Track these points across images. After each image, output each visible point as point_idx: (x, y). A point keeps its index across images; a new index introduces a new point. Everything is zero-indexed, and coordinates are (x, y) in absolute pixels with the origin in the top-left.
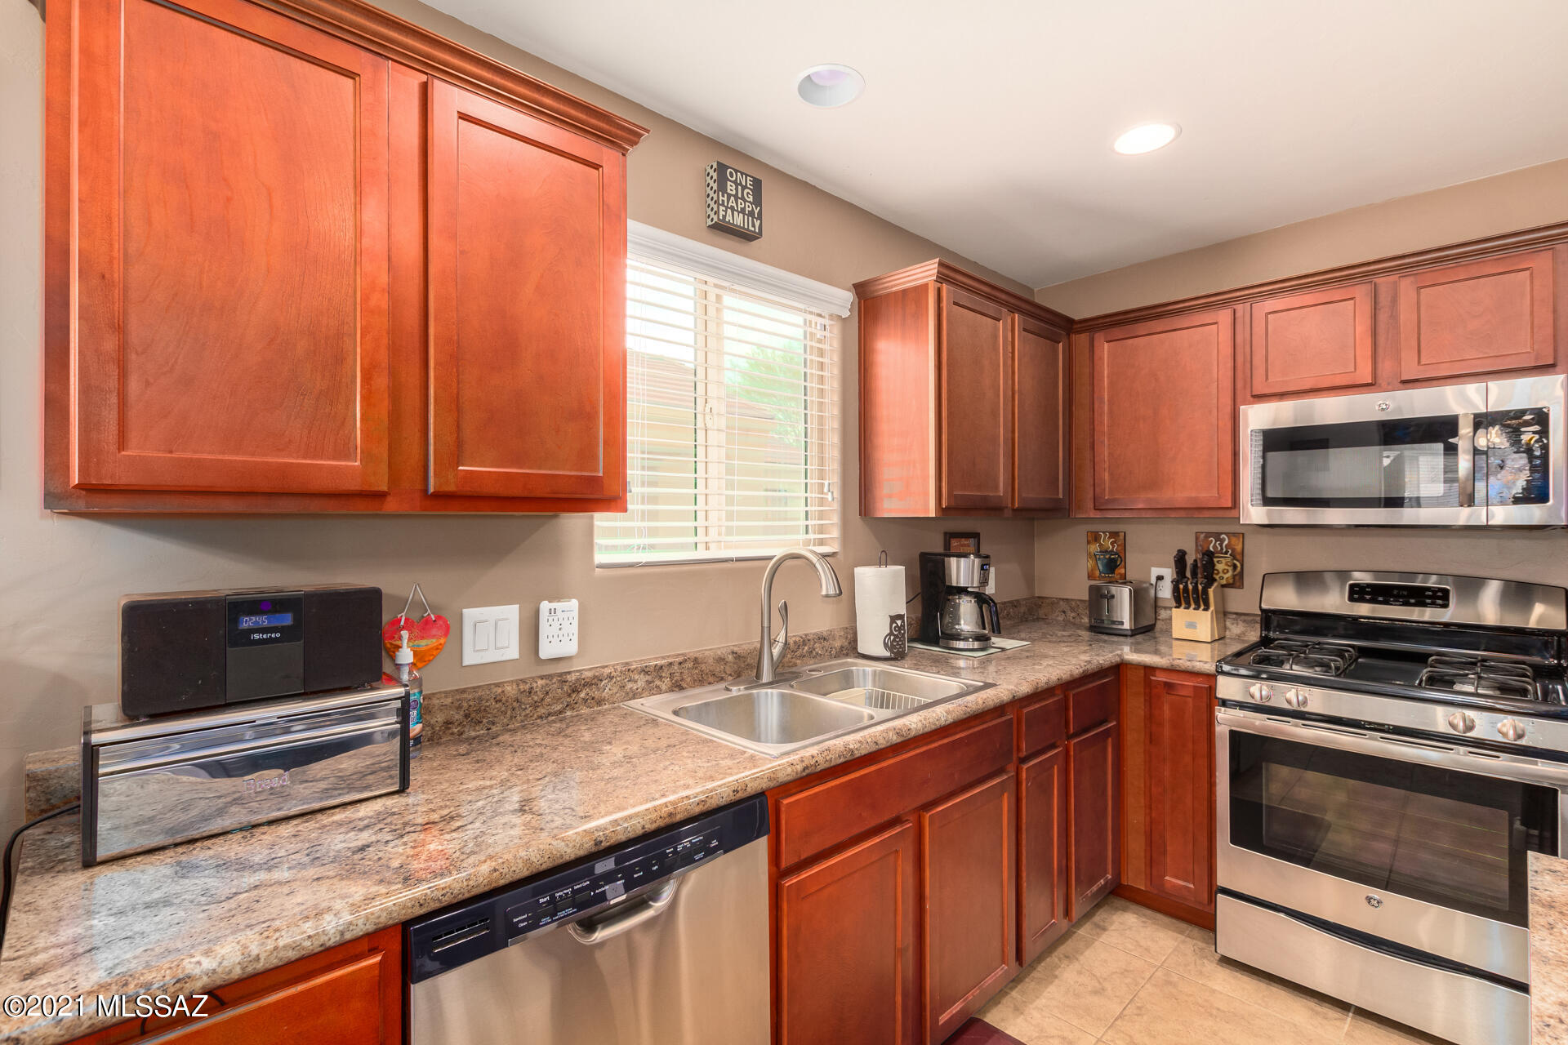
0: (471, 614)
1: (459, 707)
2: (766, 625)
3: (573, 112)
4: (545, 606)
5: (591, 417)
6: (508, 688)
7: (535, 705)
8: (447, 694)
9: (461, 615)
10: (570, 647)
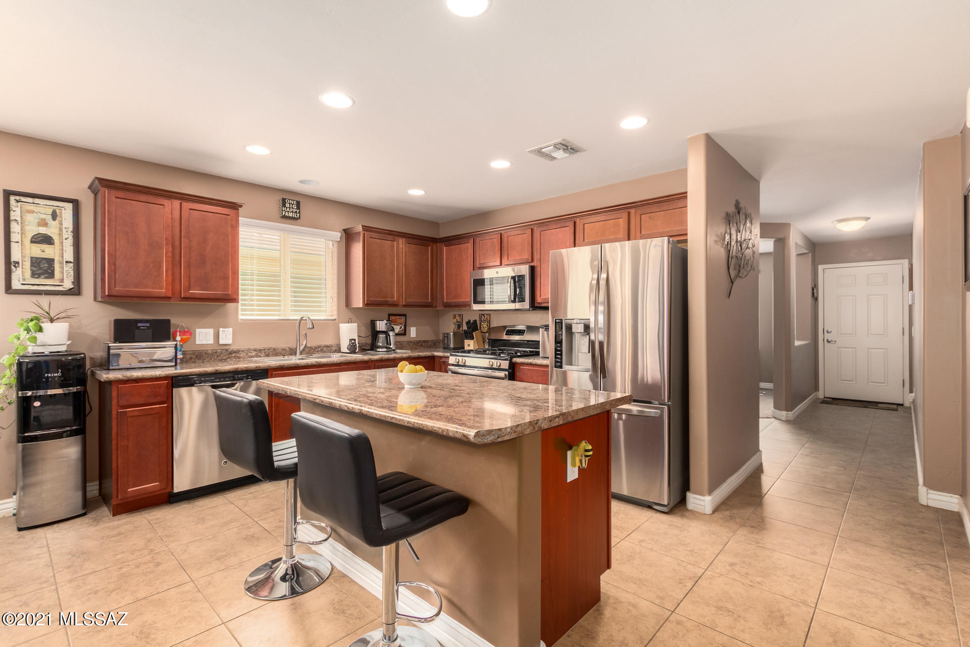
0: (198, 331)
1: (194, 354)
2: (298, 338)
3: (222, 203)
4: (221, 329)
5: (227, 278)
6: (209, 351)
7: (218, 356)
8: (191, 351)
9: (195, 331)
10: (230, 341)
